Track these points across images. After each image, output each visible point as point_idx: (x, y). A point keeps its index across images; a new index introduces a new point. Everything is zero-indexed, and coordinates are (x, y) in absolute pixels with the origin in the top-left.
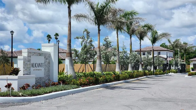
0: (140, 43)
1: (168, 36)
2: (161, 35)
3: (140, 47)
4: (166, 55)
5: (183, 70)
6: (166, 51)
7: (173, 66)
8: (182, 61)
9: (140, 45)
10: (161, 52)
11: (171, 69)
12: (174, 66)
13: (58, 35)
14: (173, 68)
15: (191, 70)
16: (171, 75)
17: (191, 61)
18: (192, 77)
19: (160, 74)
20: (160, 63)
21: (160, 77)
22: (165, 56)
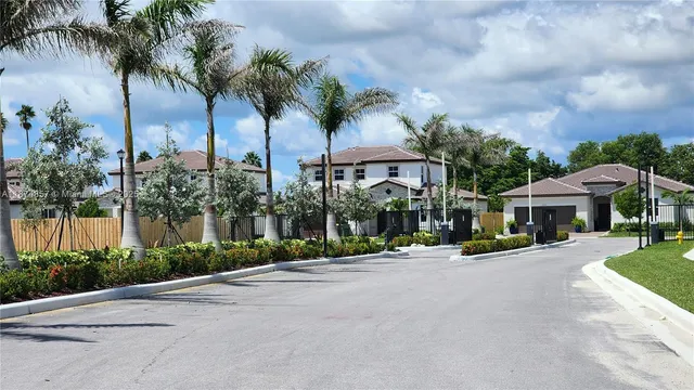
0: (267, 131)
1: (385, 101)
2: (359, 100)
3: (267, 148)
4: (420, 179)
5: (460, 233)
6: (420, 165)
7: (424, 219)
8: (466, 199)
9: (268, 139)
10: (402, 167)
11: (418, 231)
12: (428, 217)
13: (32, 114)
14: (424, 226)
15: (507, 230)
16: (407, 254)
17: (506, 197)
18: (476, 259)
19: (357, 252)
20: (363, 208)
21: (354, 262)
22: (416, 183)
